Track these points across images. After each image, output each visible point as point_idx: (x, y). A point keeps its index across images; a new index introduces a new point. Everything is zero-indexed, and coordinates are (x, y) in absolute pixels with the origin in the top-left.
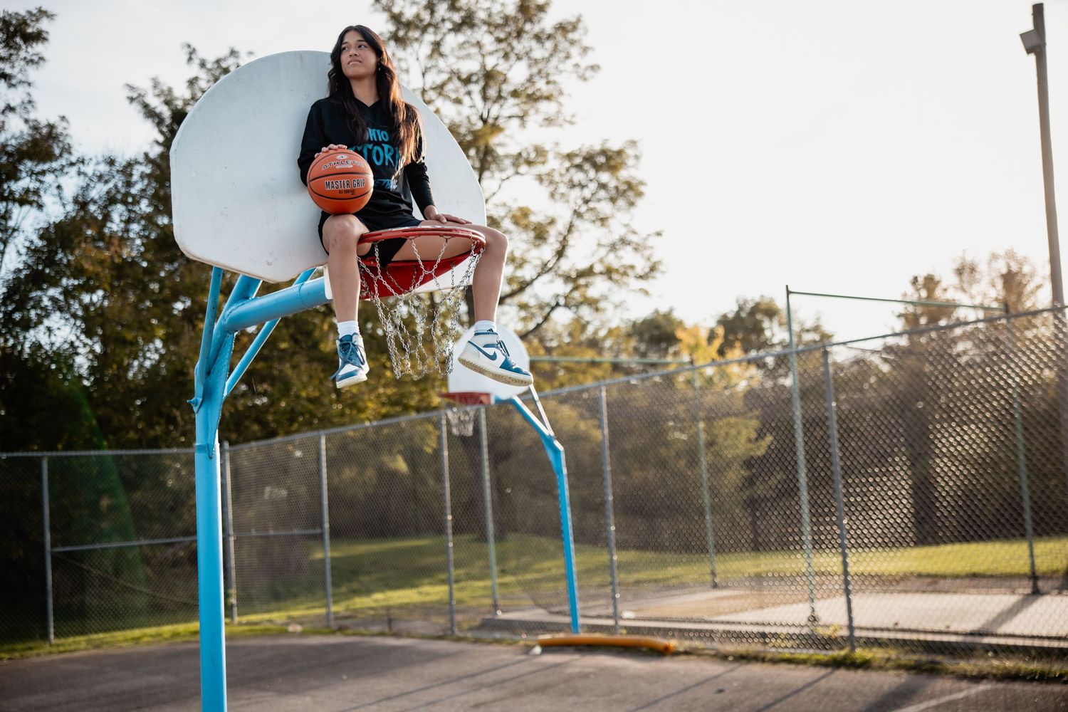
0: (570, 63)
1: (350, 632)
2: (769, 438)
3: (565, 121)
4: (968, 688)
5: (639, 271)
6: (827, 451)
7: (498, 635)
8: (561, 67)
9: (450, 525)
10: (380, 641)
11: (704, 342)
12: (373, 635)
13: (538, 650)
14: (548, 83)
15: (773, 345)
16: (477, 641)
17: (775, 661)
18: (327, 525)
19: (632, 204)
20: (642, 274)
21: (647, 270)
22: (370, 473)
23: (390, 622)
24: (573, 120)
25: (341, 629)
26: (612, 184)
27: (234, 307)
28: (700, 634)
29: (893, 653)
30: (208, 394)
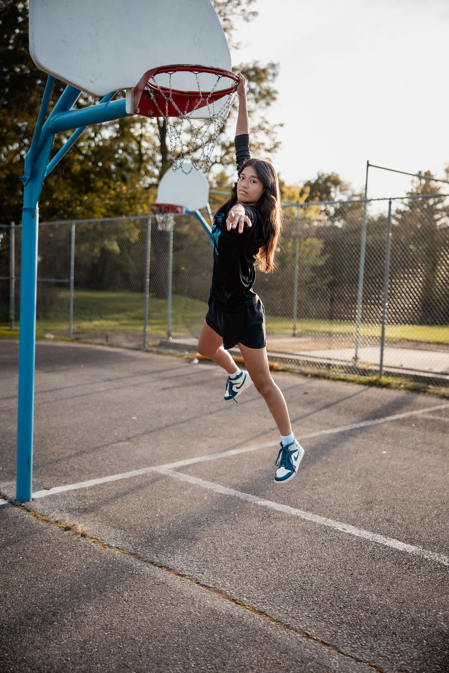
0: (240, 8)
1: (83, 341)
2: (328, 256)
3: (233, 46)
4: (446, 403)
5: (268, 146)
6: (382, 262)
7: (171, 351)
8: (234, 10)
9: (148, 284)
10: (100, 348)
11: (297, 195)
12: (97, 344)
13: (196, 361)
14: (224, 20)
15: (335, 203)
16: (159, 353)
17: (335, 380)
18: (72, 278)
19: (268, 104)
20: (269, 149)
21: (272, 146)
22: (97, 251)
23: (107, 338)
24: (238, 46)
25: (77, 339)
26: (258, 90)
27: (56, 116)
28: (291, 361)
29: (403, 381)
30: (34, 175)
